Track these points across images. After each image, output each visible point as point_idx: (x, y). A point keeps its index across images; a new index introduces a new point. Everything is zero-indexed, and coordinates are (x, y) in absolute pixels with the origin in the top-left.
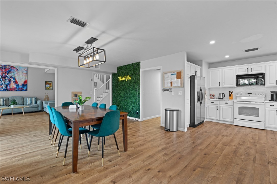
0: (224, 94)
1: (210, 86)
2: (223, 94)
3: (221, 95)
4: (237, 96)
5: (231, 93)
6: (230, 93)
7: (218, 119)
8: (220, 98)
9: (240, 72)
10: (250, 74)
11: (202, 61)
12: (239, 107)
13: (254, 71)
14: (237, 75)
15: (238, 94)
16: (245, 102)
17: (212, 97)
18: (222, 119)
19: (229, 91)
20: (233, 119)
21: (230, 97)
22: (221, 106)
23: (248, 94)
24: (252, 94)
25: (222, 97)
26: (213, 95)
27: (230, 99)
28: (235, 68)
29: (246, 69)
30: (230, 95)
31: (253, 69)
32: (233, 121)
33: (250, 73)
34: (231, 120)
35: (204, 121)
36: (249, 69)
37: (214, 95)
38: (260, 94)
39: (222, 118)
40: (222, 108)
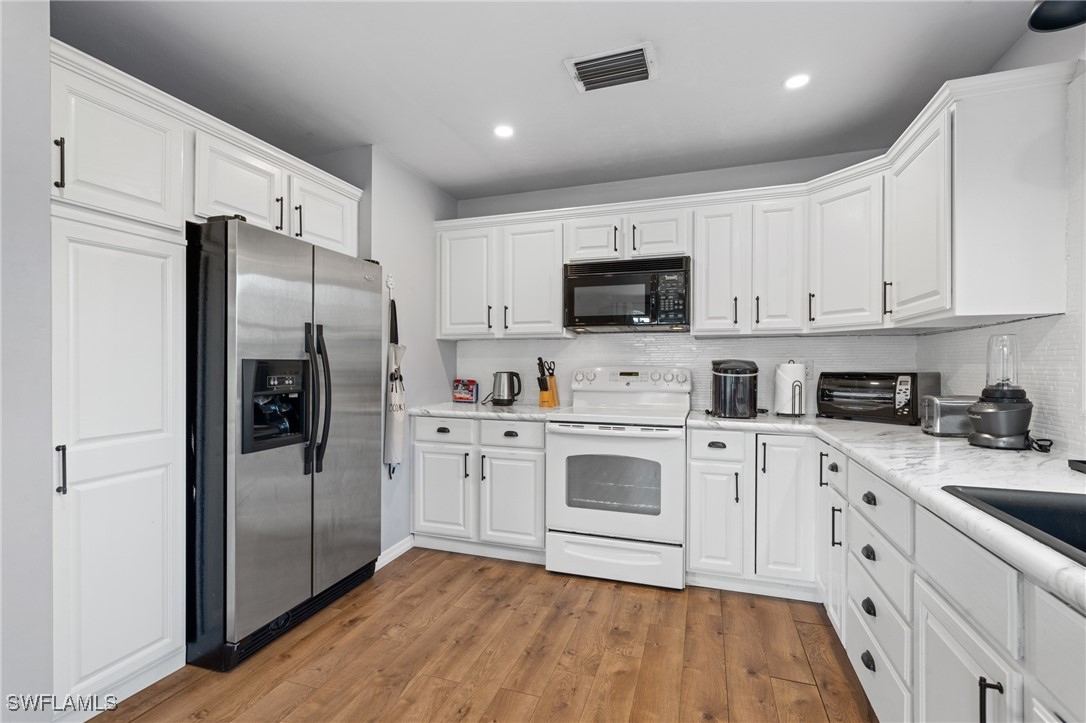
0: (517, 375)
1: (444, 331)
2: (512, 375)
3: (505, 379)
4: (575, 386)
5: (547, 373)
6: (543, 374)
7: (471, 533)
8: (497, 403)
9: (582, 248)
10: (627, 258)
11: (368, 147)
12: (569, 458)
13: (644, 246)
14: (568, 262)
15: (580, 377)
16: (595, 429)
17: (464, 395)
18: (489, 534)
19: (540, 359)
20: (540, 533)
21: (545, 392)
22: (484, 450)
23: (622, 374)
24: (637, 374)
25: (505, 396)
26: (470, 385)
27: (542, 403)
28: (560, 223)
29: (608, 233)
30: (543, 385)
31: (641, 232)
32: (539, 544)
33: (627, 255)
34: (531, 540)
35: (379, 566)
36: (625, 231)
37: (472, 382)
38: (670, 377)
39: (492, 530)
40: (491, 464)
